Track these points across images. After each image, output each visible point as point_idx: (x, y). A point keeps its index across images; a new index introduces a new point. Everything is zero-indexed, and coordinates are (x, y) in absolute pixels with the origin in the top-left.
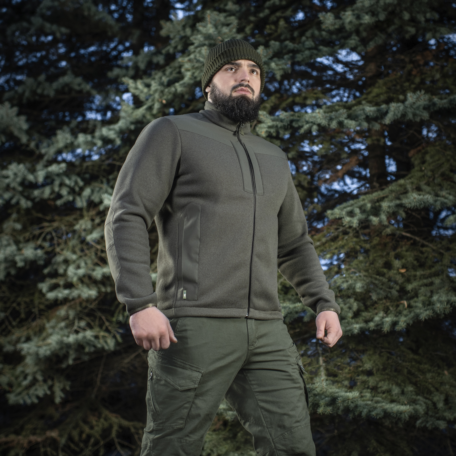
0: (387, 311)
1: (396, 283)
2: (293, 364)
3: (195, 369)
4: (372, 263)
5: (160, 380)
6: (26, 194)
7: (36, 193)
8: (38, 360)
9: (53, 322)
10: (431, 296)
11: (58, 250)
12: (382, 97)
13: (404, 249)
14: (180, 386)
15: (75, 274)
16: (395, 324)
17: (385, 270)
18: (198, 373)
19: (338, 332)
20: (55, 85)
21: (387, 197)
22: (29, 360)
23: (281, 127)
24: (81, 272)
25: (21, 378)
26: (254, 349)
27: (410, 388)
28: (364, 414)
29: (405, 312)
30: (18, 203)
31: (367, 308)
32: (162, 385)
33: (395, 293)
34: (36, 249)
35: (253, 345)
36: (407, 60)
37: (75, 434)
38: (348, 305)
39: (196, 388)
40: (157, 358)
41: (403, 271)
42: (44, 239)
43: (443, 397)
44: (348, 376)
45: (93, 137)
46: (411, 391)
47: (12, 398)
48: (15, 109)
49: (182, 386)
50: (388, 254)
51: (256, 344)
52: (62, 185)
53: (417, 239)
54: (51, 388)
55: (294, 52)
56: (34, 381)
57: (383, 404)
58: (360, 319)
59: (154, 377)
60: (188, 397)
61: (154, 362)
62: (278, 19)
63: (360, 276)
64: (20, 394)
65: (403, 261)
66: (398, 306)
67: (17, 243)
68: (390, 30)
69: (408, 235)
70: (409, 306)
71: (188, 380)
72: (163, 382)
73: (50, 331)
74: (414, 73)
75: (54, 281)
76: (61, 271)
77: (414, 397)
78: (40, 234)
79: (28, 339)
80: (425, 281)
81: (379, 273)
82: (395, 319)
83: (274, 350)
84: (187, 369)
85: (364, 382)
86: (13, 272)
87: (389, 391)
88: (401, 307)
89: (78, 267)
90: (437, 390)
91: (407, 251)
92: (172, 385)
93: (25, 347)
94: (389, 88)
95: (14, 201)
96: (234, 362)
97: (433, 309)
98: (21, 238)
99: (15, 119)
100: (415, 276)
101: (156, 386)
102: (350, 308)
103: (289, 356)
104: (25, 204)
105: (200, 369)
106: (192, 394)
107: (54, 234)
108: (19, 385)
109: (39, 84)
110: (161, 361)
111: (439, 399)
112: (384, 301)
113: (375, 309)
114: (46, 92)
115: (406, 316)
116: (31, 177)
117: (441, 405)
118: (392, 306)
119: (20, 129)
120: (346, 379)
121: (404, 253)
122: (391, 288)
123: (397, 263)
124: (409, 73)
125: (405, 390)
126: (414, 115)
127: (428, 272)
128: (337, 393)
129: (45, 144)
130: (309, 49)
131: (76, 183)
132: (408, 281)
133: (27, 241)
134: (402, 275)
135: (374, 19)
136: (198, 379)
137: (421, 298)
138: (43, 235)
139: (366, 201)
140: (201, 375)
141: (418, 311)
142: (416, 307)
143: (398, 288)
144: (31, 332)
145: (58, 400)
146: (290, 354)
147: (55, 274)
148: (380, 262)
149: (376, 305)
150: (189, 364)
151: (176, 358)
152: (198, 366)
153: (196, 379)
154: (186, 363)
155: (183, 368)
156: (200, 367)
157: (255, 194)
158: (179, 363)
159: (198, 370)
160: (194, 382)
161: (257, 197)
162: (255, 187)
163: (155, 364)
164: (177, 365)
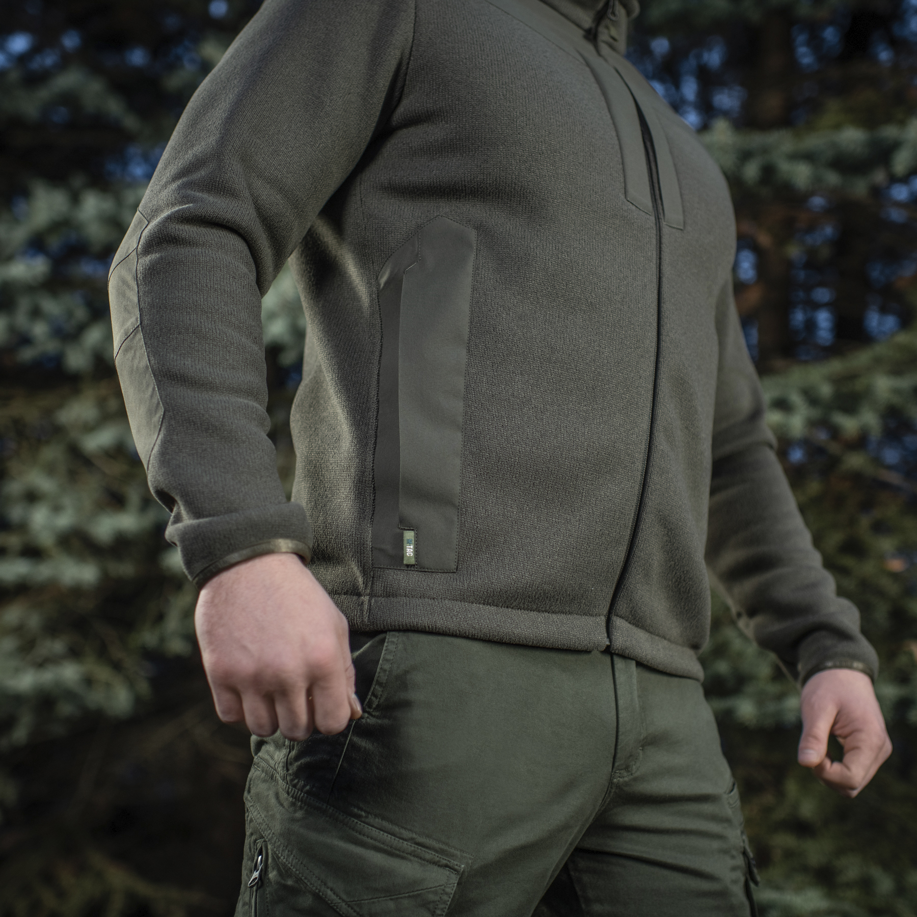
3: (436, 857)
15: (50, 525)
18: (447, 872)
24: (64, 521)
26: (627, 783)
32: (301, 911)
35: (627, 768)
40: (286, 804)
51: (638, 764)
59: (272, 875)
61: (273, 816)
71: (406, 902)
72: (306, 901)
76: (15, 517)
84: (403, 858)
89: (57, 509)
103: (727, 820)
105: (452, 856)
110: (304, 818)
131: (70, 312)
136: (445, 898)
140: (454, 879)
146: (729, 813)
150: (414, 836)
151: (363, 814)
152: (447, 844)
153: (437, 898)
154: (403, 831)
155: (390, 853)
156: (452, 850)
157: (658, 219)
158: (375, 832)
159: (445, 862)
160: (429, 910)
161: (666, 230)
162: (658, 197)
163: (277, 827)
164: (365, 839)
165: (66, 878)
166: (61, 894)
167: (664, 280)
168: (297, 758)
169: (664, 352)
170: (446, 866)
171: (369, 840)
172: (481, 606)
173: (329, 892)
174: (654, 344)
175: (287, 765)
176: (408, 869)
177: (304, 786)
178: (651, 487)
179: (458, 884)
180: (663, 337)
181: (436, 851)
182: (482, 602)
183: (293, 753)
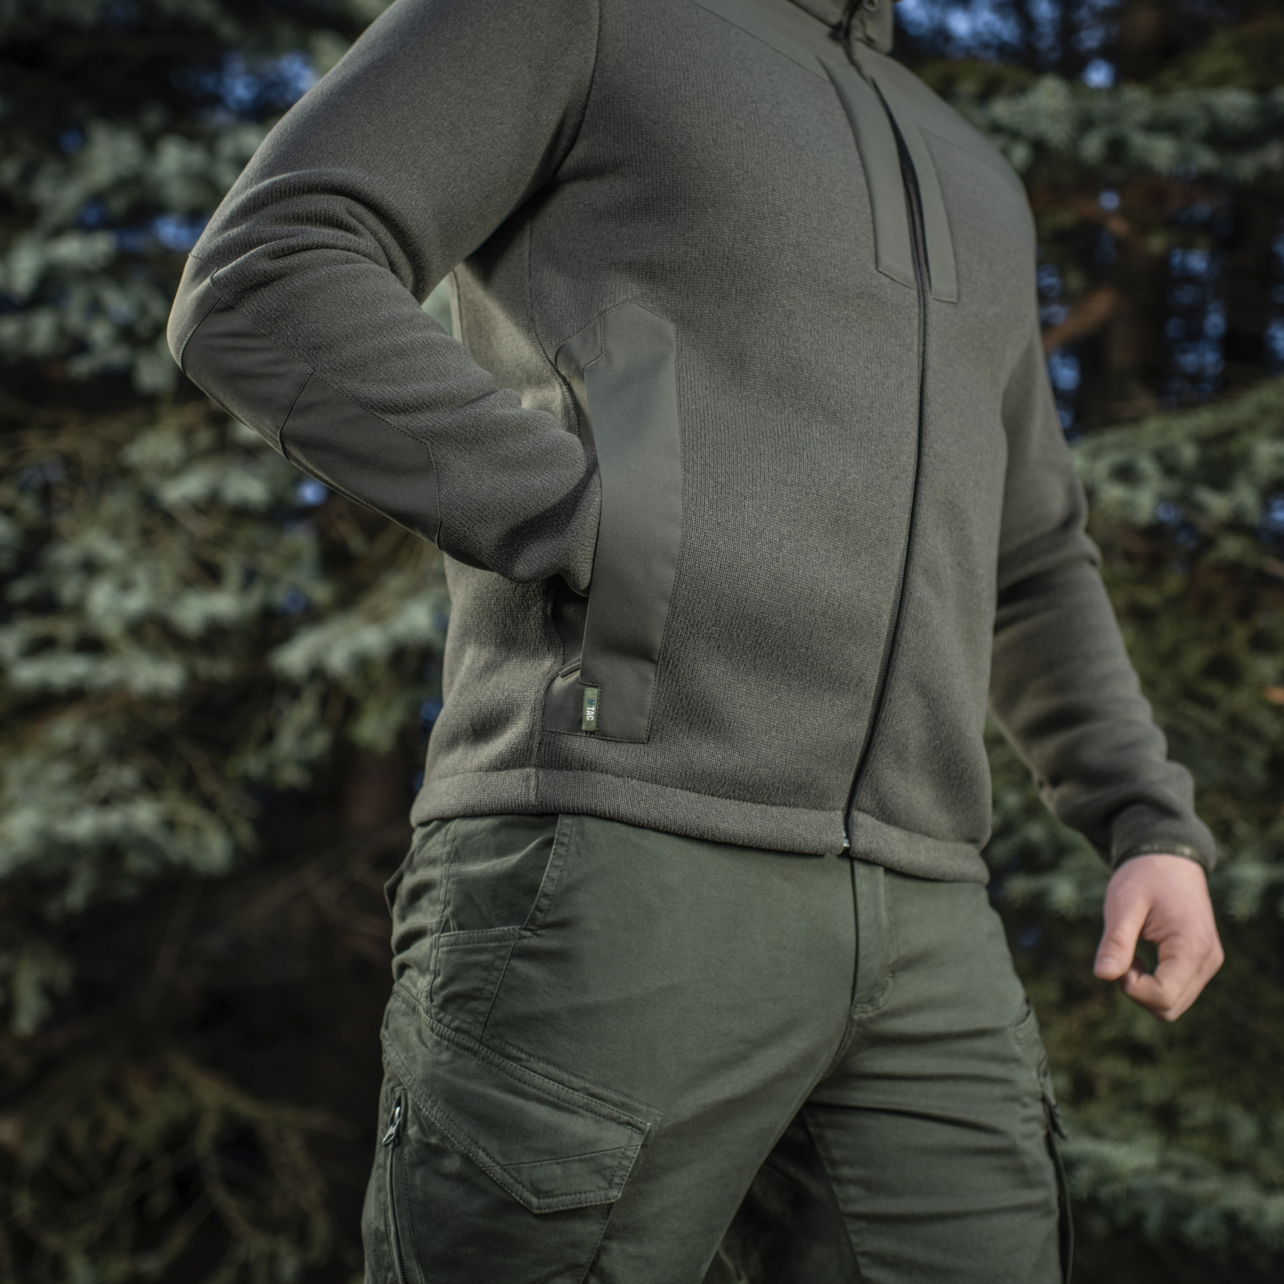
1: (1256, 736)
2: (1027, 1100)
3: (615, 1112)
5: (438, 1152)
14: (538, 1193)
15: (116, 609)
18: (629, 1131)
19: (1205, 957)
24: (136, 602)
26: (872, 1020)
32: (446, 1176)
33: (1256, 774)
35: (871, 1001)
39: (611, 1205)
40: (429, 1043)
41: (1279, 696)
49: (548, 1194)
50: (1223, 632)
51: (886, 995)
59: (412, 1131)
60: (574, 1245)
61: (413, 1059)
66: (1265, 822)
71: (575, 1167)
72: (452, 1164)
73: (17, 791)
75: (42, 627)
76: (68, 594)
83: (957, 1027)
84: (573, 1112)
92: (500, 1185)
96: (786, 1076)
101: (418, 1179)
103: (1015, 1060)
105: (636, 1111)
106: (590, 1230)
107: (56, 474)
110: (451, 1062)
112: (1215, 799)
118: (1247, 819)
122: (1240, 754)
131: (142, 308)
136: (626, 1163)
139: (1176, 437)
140: (638, 1140)
143: (1263, 755)
145: (24, 1024)
146: (1018, 1050)
148: (1196, 659)
150: (587, 1085)
151: (524, 1056)
152: (629, 1096)
153: (615, 1163)
154: (573, 1079)
155: (557, 1105)
156: (636, 1104)
157: (922, 293)
158: (538, 1080)
159: (626, 1118)
160: (605, 1177)
161: (933, 306)
162: (922, 261)
163: (419, 1072)
164: (526, 1087)
165: (140, 1092)
166: (133, 1113)
167: (930, 374)
168: (443, 986)
169: (927, 470)
170: (628, 1124)
171: (531, 1090)
172: (678, 791)
173: (481, 1153)
174: (913, 461)
175: (431, 995)
176: (579, 1126)
177: (452, 1021)
178: (903, 647)
179: (642, 1146)
180: (926, 450)
181: (615, 1105)
182: (680, 785)
183: (439, 980)
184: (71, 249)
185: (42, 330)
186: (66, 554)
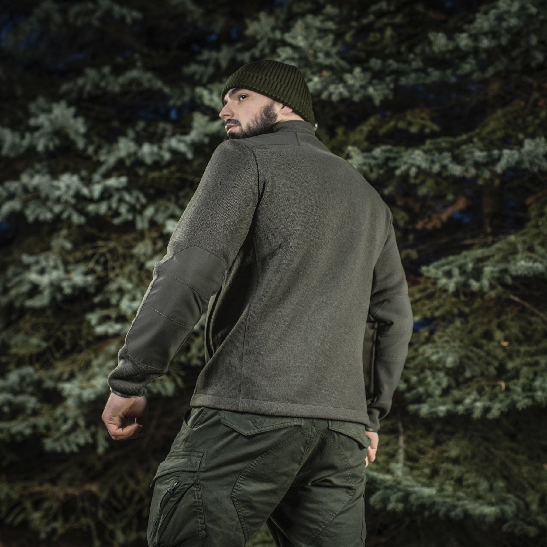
0: (481, 391)
1: (495, 357)
4: (470, 332)
6: (79, 207)
7: (91, 208)
8: (81, 403)
9: (101, 359)
10: (533, 380)
11: (112, 275)
12: (499, 134)
13: (510, 316)
15: (130, 307)
16: (487, 410)
17: (484, 342)
20: (121, 80)
21: (493, 256)
22: (70, 403)
23: (375, 166)
24: (136, 305)
25: (60, 421)
27: (501, 484)
28: (441, 514)
29: (501, 396)
30: (69, 217)
31: (458, 385)
33: (492, 370)
34: (86, 273)
36: (535, 84)
37: (119, 488)
38: (437, 380)
41: (505, 344)
42: (97, 262)
43: (537, 497)
44: (431, 462)
45: (160, 148)
46: (502, 487)
47: (49, 444)
48: (72, 110)
50: (490, 321)
52: (121, 200)
53: (527, 305)
54: (94, 436)
55: (398, 73)
56: (75, 427)
57: (466, 502)
58: (449, 399)
62: (385, 26)
63: (454, 347)
64: (58, 439)
65: (507, 332)
66: (494, 387)
67: (66, 263)
68: (515, 53)
69: (516, 299)
70: (508, 389)
73: (96, 370)
74: (541, 103)
75: (105, 312)
76: (114, 301)
77: (504, 495)
78: (93, 256)
79: (72, 377)
80: (529, 359)
81: (477, 345)
82: (488, 404)
85: (448, 472)
86: (59, 297)
87: (475, 485)
88: (497, 389)
89: (134, 299)
90: (533, 487)
91: (512, 320)
93: (67, 387)
94: (508, 122)
95: (65, 216)
97: (533, 398)
98: (70, 258)
99: (72, 121)
100: (518, 351)
102: (439, 384)
104: (77, 219)
107: (109, 256)
108: (58, 429)
109: (103, 77)
111: (533, 499)
112: (480, 379)
113: (468, 387)
114: (110, 88)
115: (501, 401)
116: (85, 191)
117: (534, 507)
118: (488, 386)
119: (77, 132)
120: (428, 465)
121: (509, 323)
122: (488, 364)
123: (498, 335)
124: (535, 104)
125: (495, 485)
126: (532, 163)
127: (533, 349)
128: (412, 487)
129: (104, 151)
130: (417, 71)
131: (138, 199)
132: (510, 356)
133: (78, 262)
134: (504, 349)
135: (494, 43)
137: (522, 380)
138: (96, 257)
139: (468, 259)
141: (516, 397)
142: (514, 391)
143: (496, 364)
144: (75, 368)
145: (100, 450)
147: (106, 304)
148: (479, 331)
149: (470, 383)
184: (112, 182)
185: (103, 208)
186: (113, 286)
